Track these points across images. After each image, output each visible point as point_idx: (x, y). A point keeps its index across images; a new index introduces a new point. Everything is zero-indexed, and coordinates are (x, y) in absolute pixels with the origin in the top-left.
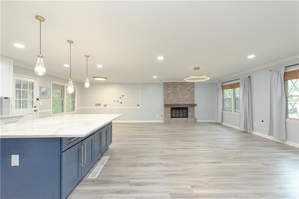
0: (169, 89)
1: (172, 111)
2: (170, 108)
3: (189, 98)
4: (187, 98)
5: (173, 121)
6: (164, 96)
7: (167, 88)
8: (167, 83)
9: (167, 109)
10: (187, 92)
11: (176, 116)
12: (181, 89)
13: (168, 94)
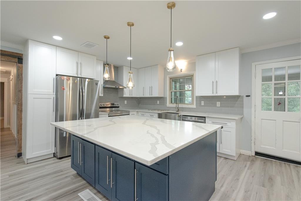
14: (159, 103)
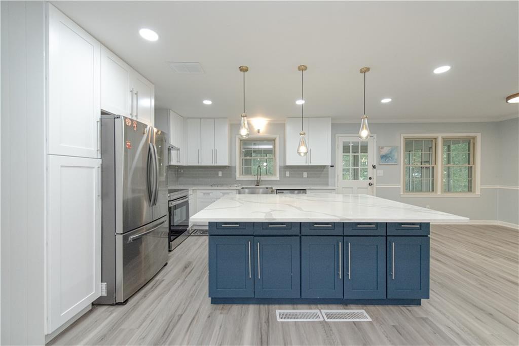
14: (221, 176)
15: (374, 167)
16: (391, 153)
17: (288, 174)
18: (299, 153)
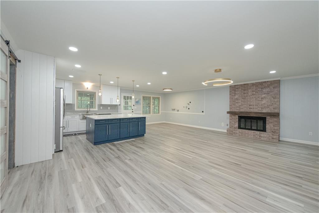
0: (236, 93)
1: (239, 121)
2: (237, 117)
3: (269, 104)
4: (264, 104)
5: (238, 132)
6: (230, 102)
7: (234, 92)
8: (234, 86)
9: (233, 117)
10: (265, 95)
11: (246, 128)
12: (254, 92)
13: (235, 99)
15: (134, 105)
16: (139, 101)
17: (101, 108)
18: (117, 102)
